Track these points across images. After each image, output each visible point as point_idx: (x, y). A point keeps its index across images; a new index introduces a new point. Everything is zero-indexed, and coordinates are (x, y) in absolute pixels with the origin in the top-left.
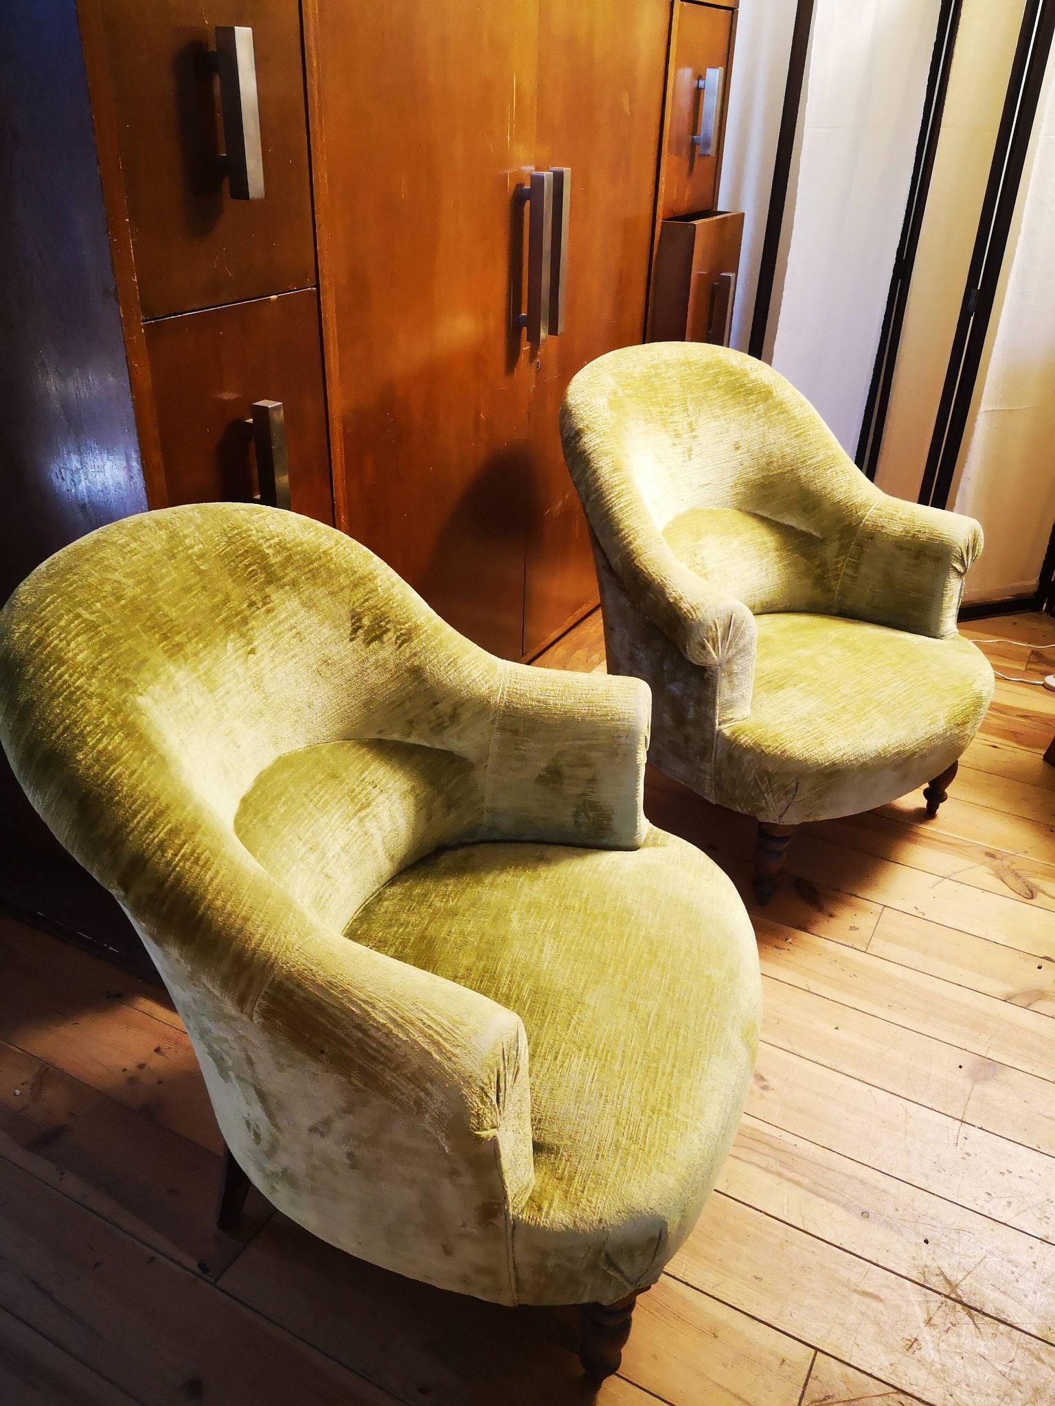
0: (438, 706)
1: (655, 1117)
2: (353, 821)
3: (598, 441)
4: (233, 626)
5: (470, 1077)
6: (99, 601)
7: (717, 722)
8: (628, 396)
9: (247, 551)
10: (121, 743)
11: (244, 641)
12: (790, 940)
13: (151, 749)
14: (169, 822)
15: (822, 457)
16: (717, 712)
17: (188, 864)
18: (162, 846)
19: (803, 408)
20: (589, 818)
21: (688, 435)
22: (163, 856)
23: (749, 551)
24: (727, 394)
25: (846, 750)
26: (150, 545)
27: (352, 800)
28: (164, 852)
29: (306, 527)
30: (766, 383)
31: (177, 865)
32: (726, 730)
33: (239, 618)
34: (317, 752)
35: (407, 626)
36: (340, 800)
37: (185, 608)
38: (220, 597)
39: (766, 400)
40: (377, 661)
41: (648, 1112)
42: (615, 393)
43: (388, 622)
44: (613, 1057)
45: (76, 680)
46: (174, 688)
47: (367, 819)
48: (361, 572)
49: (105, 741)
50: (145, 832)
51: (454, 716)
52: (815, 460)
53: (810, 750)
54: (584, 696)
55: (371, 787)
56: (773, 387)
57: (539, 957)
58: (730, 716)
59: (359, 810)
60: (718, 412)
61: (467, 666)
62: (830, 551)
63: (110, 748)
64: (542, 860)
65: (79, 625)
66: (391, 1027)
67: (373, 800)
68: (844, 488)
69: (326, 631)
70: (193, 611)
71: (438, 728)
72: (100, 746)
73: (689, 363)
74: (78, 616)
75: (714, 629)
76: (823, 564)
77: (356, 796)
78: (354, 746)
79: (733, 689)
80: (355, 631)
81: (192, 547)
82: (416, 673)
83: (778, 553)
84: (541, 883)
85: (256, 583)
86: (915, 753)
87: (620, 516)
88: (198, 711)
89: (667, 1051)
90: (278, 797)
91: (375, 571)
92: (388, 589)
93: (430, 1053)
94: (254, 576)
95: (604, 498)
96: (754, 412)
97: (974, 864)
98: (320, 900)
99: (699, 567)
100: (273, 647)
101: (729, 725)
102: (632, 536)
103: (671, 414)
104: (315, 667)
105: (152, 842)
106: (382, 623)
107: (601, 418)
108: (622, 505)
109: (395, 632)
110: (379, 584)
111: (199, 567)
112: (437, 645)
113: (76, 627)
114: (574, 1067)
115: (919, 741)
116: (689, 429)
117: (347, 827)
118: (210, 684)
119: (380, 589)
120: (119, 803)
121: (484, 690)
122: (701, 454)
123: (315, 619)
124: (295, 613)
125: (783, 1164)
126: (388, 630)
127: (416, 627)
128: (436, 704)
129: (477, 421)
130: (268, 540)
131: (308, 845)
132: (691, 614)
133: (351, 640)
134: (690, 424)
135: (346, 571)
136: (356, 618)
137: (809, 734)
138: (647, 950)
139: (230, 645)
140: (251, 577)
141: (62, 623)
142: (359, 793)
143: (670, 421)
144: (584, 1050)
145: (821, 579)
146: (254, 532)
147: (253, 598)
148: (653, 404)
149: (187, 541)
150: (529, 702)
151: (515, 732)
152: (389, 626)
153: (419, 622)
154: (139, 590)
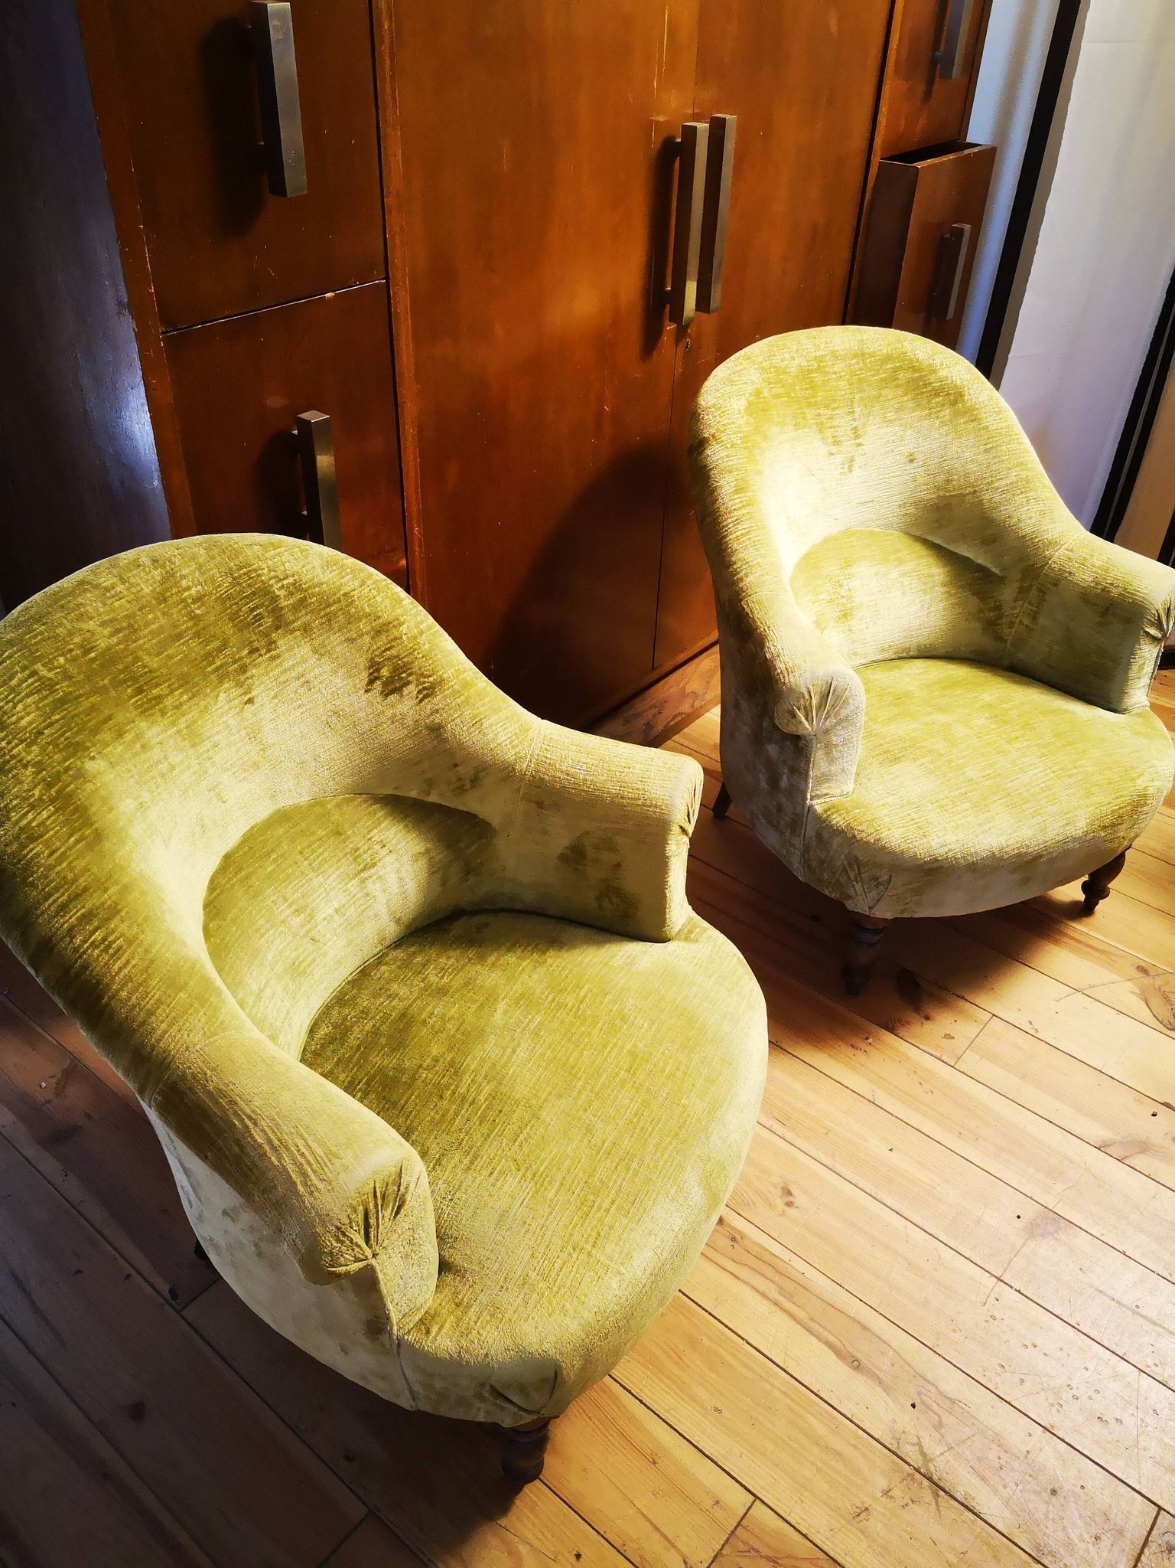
0: (458, 769)
1: (575, 1255)
2: (353, 882)
3: (723, 454)
4: (227, 675)
5: (328, 1215)
6: (63, 655)
7: (809, 797)
8: (775, 396)
9: (254, 593)
10: (49, 817)
11: (241, 691)
12: (871, 1040)
13: (88, 822)
14: (83, 907)
15: (1012, 478)
16: (810, 785)
17: (97, 951)
18: (71, 932)
19: (1000, 416)
20: (612, 904)
21: (850, 442)
22: (71, 942)
23: (910, 584)
24: (906, 395)
25: (953, 847)
26: (139, 588)
27: (355, 859)
28: (72, 937)
29: (328, 564)
30: (959, 382)
31: (84, 952)
32: (819, 806)
33: (236, 666)
34: (323, 806)
35: (431, 679)
36: (338, 861)
37: (170, 657)
38: (215, 644)
39: (954, 403)
40: (394, 715)
41: (570, 1249)
42: (758, 393)
43: (410, 674)
44: (550, 1183)
45: (13, 748)
46: (143, 746)
47: (370, 880)
48: (386, 617)
49: (30, 816)
50: (56, 916)
51: (475, 781)
52: (1004, 482)
53: (908, 842)
54: (618, 774)
55: (379, 847)
56: (966, 388)
57: (509, 1059)
58: (826, 791)
59: (362, 871)
60: (891, 415)
61: (494, 728)
62: (1007, 594)
63: (34, 824)
64: (556, 942)
65: (32, 684)
66: (267, 1148)
67: (380, 860)
68: (1033, 521)
69: (338, 681)
70: (181, 660)
71: (460, 790)
72: (24, 822)
74: (34, 673)
75: (807, 697)
76: (998, 608)
77: (360, 855)
78: (366, 801)
79: (831, 762)
80: (371, 682)
81: (188, 588)
82: (436, 730)
83: (946, 589)
84: (542, 970)
85: (261, 628)
86: (1041, 856)
87: (735, 546)
88: (173, 768)
89: (611, 1185)
90: (268, 855)
91: (402, 616)
92: (415, 638)
93: (295, 1183)
94: (259, 620)
95: (720, 523)
96: (937, 418)
97: (1118, 978)
98: (299, 966)
99: (844, 600)
100: (275, 697)
101: (823, 800)
102: (744, 572)
103: (831, 418)
104: (324, 718)
105: (62, 926)
106: (404, 675)
107: (732, 426)
108: (738, 534)
109: (417, 686)
110: (404, 632)
111: (193, 612)
112: (463, 702)
113: (27, 687)
114: (506, 1188)
116: (852, 436)
117: (345, 888)
118: (193, 737)
119: (404, 637)
120: (32, 884)
121: (510, 756)
122: (865, 465)
123: (327, 667)
124: (304, 661)
125: (782, 1291)
126: (408, 683)
127: (441, 681)
128: (456, 765)
129: (600, 413)
130: (281, 580)
131: (294, 907)
132: (784, 677)
133: (367, 691)
134: (855, 429)
135: (368, 615)
136: (374, 667)
137: (912, 823)
138: (626, 1066)
139: (222, 696)
140: (256, 621)
141: (14, 682)
142: (365, 853)
143: (828, 425)
144: (523, 1170)
145: (992, 626)
146: (265, 571)
147: (256, 644)
148: (809, 405)
149: (184, 583)
150: (558, 774)
151: (540, 805)
152: (410, 678)
153: (445, 676)
154: (115, 640)
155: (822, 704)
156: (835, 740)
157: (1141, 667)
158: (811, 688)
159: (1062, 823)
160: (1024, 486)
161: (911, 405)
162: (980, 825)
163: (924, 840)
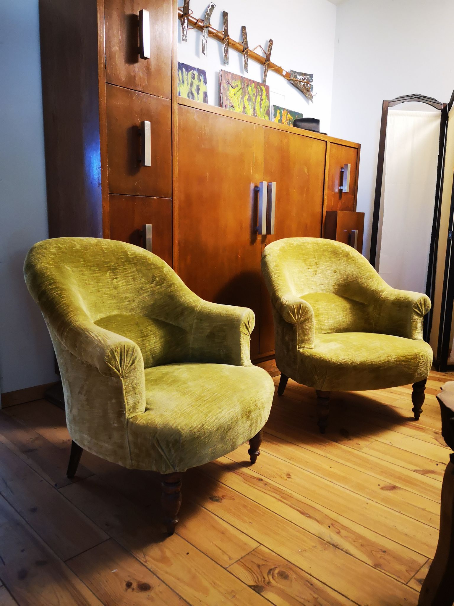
2: (140, 339)
3: (271, 258)
4: (110, 269)
6: (66, 245)
7: (298, 347)
8: (289, 249)
9: (122, 252)
10: (52, 267)
11: (114, 274)
14: (56, 285)
15: (367, 274)
16: (298, 343)
17: (57, 296)
18: (52, 289)
19: (362, 260)
20: (223, 352)
21: (315, 266)
22: (51, 292)
23: (339, 308)
24: (332, 254)
25: (347, 360)
27: (141, 333)
28: (51, 291)
30: (348, 251)
31: (54, 295)
32: (301, 351)
33: (113, 268)
34: (134, 317)
35: (171, 283)
36: (136, 332)
37: (95, 258)
38: (109, 260)
39: (347, 256)
40: (158, 292)
42: (283, 247)
43: (165, 281)
45: (47, 254)
46: (83, 273)
47: (145, 340)
48: (159, 266)
49: (48, 265)
51: (182, 313)
52: (365, 276)
53: (331, 358)
55: (150, 331)
56: (350, 252)
58: (303, 346)
59: (143, 337)
60: (327, 259)
63: (48, 267)
65: (56, 246)
67: (149, 335)
68: (375, 285)
69: (143, 280)
70: (98, 260)
71: (176, 318)
72: (45, 266)
73: (317, 243)
75: (293, 308)
76: (368, 314)
77: (143, 332)
78: (148, 319)
79: (305, 335)
80: (153, 281)
82: (171, 297)
83: (350, 310)
85: (122, 261)
86: (381, 367)
87: (274, 280)
91: (164, 266)
92: (167, 272)
96: (342, 260)
100: (123, 279)
101: (303, 349)
102: (276, 285)
103: (308, 258)
104: (137, 289)
105: (49, 288)
106: (163, 281)
108: (276, 277)
109: (166, 284)
110: (165, 270)
111: (104, 251)
112: (180, 290)
115: (382, 362)
118: (97, 280)
121: (193, 305)
122: (320, 273)
123: (140, 275)
124: (134, 272)
127: (174, 284)
128: (176, 308)
129: (237, 257)
130: (130, 251)
132: (286, 303)
133: (151, 284)
134: (316, 263)
135: (154, 264)
136: (154, 278)
137: (333, 354)
139: (108, 273)
142: (145, 332)
143: (307, 260)
145: (366, 320)
146: (126, 248)
147: (120, 264)
148: (300, 254)
149: (103, 244)
150: (208, 310)
151: (201, 320)
152: (165, 282)
153: (175, 283)
154: (81, 248)
155: (298, 312)
156: (305, 327)
157: (416, 325)
158: (294, 305)
159: (386, 356)
160: (371, 277)
161: (333, 257)
162: (357, 354)
163: (337, 358)
